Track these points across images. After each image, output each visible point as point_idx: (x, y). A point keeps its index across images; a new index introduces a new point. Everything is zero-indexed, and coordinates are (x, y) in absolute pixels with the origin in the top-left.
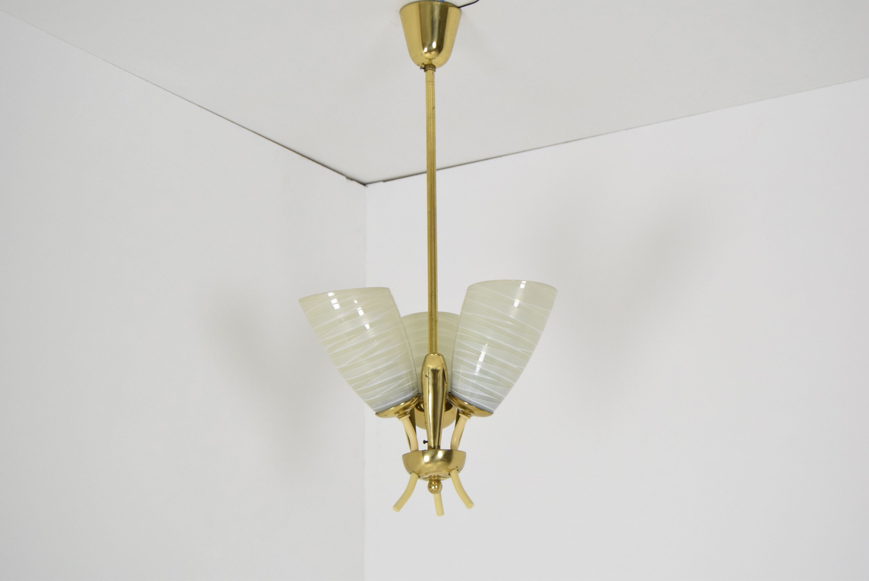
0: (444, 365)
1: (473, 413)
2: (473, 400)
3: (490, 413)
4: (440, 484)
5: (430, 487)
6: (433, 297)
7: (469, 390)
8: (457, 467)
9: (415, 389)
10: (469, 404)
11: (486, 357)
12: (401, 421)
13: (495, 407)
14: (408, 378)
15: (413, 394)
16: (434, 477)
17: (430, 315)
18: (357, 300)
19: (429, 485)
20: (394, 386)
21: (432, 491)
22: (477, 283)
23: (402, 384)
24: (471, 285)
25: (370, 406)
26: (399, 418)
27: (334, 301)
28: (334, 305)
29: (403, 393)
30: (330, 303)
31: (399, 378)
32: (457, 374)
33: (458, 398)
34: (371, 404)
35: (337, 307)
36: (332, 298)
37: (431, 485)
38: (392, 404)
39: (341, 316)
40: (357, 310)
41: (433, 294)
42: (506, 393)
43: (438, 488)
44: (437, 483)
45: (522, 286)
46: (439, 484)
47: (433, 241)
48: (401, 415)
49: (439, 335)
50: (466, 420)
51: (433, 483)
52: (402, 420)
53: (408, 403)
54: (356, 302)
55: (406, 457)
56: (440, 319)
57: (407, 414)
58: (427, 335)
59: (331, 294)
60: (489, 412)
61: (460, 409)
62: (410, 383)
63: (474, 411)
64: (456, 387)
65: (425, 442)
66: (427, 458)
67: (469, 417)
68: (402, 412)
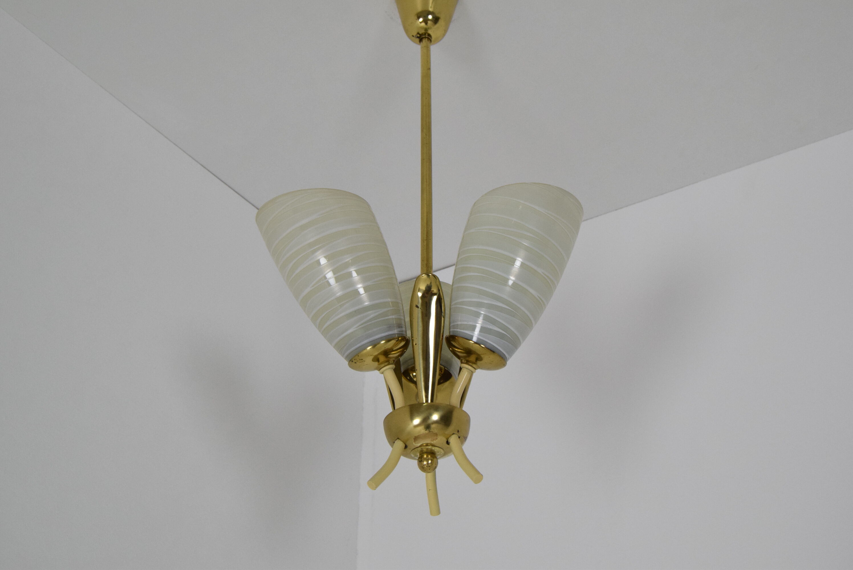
0: (440, 291)
1: (481, 359)
5: (420, 462)
8: (459, 432)
16: (427, 447)
37: (421, 459)
43: (431, 463)
46: (433, 458)
48: (382, 365)
51: (425, 456)
57: (390, 363)
63: (481, 356)
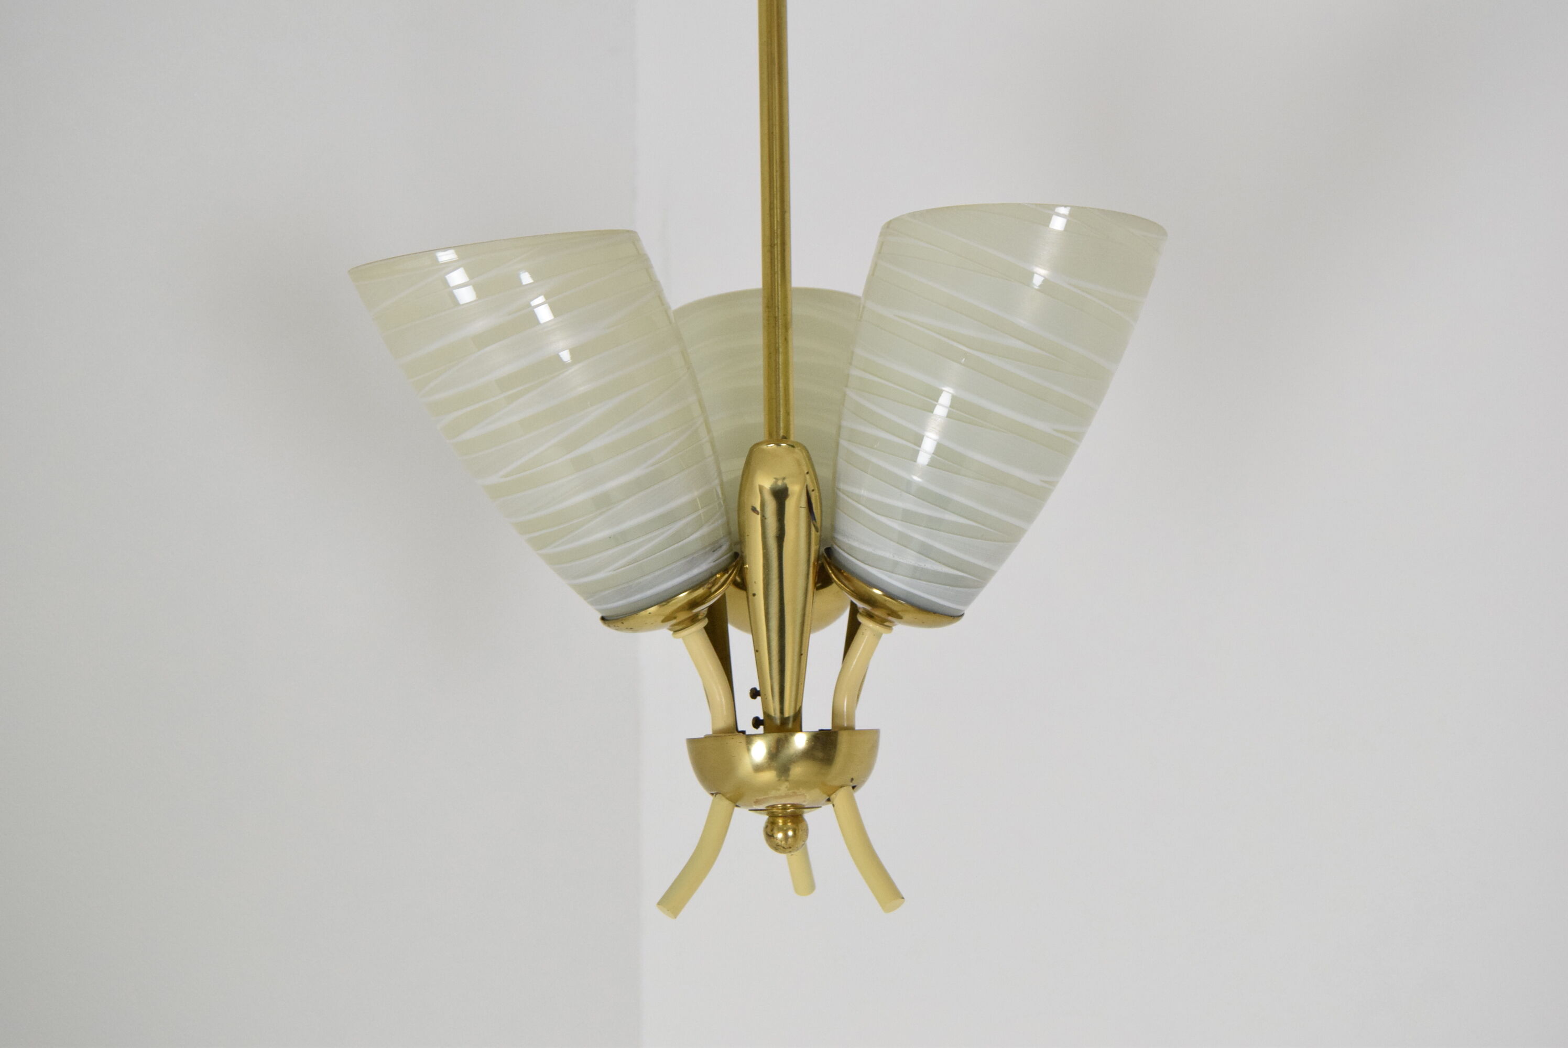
0: (808, 476)
1: (899, 617)
2: (898, 583)
3: (955, 616)
4: (800, 826)
5: (770, 836)
6: (777, 250)
7: (887, 551)
8: (852, 779)
9: (720, 547)
10: (887, 594)
11: (940, 450)
12: (681, 640)
13: (968, 601)
14: (700, 515)
15: (712, 564)
16: (784, 807)
17: (768, 307)
18: (533, 275)
19: (769, 830)
20: (653, 543)
21: (776, 847)
22: (913, 215)
23: (677, 537)
24: (894, 219)
25: (586, 599)
26: (675, 631)
27: (457, 277)
28: (456, 292)
29: (683, 561)
30: (446, 283)
31: (668, 518)
32: (850, 500)
33: (853, 574)
34: (590, 593)
35: (466, 296)
36: (450, 267)
37: (772, 830)
38: (651, 597)
39: (480, 325)
40: (529, 305)
41: (778, 241)
42: (999, 557)
43: (795, 837)
44: (792, 822)
45: (1058, 223)
46: (797, 826)
47: (776, 76)
48: (678, 624)
49: (796, 359)
50: (878, 636)
51: (780, 822)
52: (684, 638)
53: (700, 591)
54: (526, 278)
55: (697, 747)
56: (797, 310)
57: (700, 617)
58: (759, 361)
59: (445, 256)
60: (951, 616)
61: (860, 605)
62: (705, 530)
63: (900, 613)
64: (847, 542)
65: (755, 694)
66: (759, 750)
67: (890, 627)
68: (683, 616)
